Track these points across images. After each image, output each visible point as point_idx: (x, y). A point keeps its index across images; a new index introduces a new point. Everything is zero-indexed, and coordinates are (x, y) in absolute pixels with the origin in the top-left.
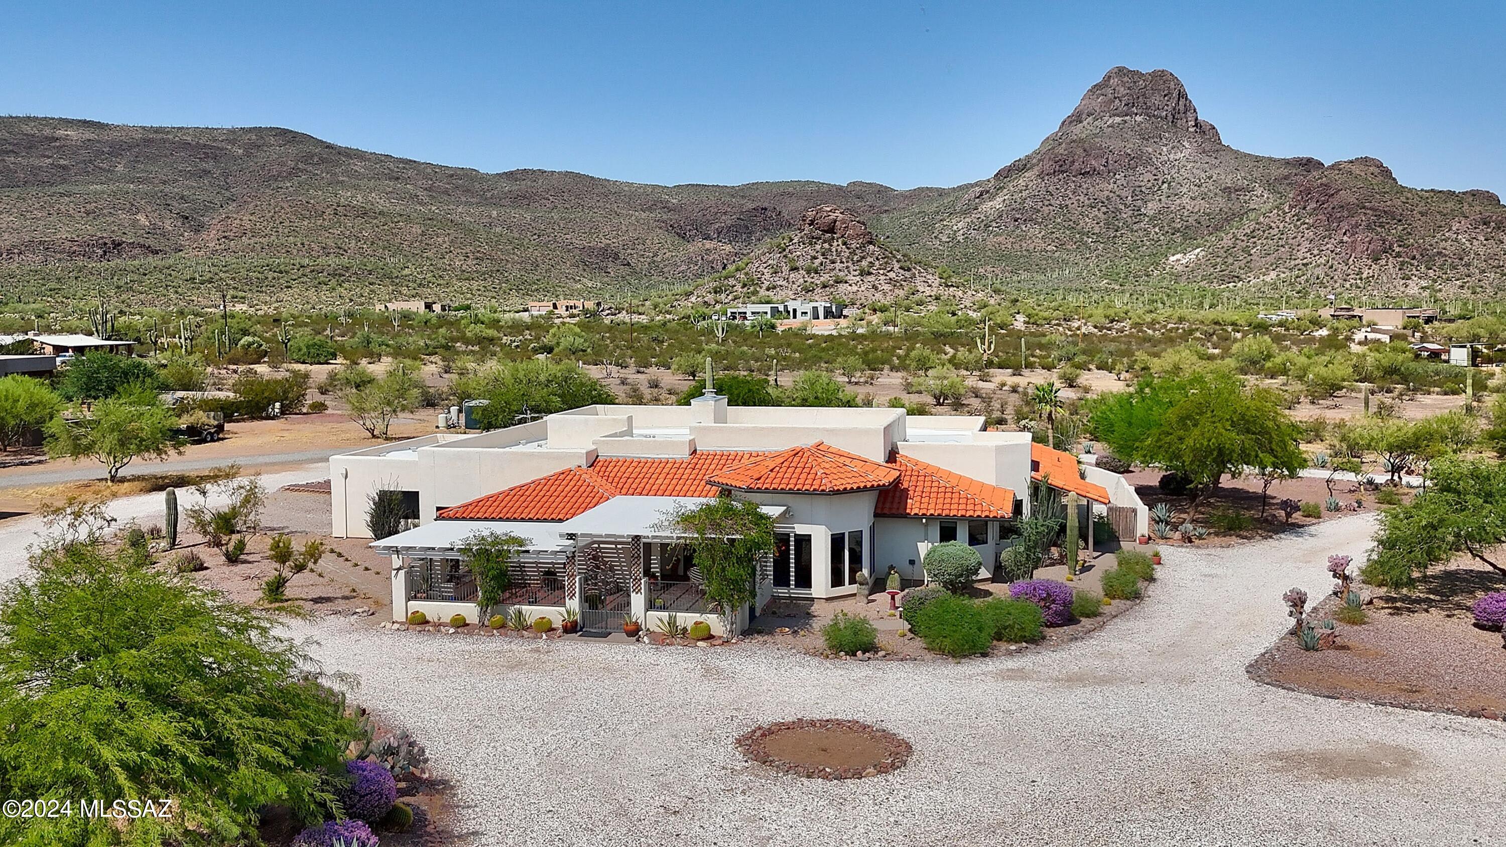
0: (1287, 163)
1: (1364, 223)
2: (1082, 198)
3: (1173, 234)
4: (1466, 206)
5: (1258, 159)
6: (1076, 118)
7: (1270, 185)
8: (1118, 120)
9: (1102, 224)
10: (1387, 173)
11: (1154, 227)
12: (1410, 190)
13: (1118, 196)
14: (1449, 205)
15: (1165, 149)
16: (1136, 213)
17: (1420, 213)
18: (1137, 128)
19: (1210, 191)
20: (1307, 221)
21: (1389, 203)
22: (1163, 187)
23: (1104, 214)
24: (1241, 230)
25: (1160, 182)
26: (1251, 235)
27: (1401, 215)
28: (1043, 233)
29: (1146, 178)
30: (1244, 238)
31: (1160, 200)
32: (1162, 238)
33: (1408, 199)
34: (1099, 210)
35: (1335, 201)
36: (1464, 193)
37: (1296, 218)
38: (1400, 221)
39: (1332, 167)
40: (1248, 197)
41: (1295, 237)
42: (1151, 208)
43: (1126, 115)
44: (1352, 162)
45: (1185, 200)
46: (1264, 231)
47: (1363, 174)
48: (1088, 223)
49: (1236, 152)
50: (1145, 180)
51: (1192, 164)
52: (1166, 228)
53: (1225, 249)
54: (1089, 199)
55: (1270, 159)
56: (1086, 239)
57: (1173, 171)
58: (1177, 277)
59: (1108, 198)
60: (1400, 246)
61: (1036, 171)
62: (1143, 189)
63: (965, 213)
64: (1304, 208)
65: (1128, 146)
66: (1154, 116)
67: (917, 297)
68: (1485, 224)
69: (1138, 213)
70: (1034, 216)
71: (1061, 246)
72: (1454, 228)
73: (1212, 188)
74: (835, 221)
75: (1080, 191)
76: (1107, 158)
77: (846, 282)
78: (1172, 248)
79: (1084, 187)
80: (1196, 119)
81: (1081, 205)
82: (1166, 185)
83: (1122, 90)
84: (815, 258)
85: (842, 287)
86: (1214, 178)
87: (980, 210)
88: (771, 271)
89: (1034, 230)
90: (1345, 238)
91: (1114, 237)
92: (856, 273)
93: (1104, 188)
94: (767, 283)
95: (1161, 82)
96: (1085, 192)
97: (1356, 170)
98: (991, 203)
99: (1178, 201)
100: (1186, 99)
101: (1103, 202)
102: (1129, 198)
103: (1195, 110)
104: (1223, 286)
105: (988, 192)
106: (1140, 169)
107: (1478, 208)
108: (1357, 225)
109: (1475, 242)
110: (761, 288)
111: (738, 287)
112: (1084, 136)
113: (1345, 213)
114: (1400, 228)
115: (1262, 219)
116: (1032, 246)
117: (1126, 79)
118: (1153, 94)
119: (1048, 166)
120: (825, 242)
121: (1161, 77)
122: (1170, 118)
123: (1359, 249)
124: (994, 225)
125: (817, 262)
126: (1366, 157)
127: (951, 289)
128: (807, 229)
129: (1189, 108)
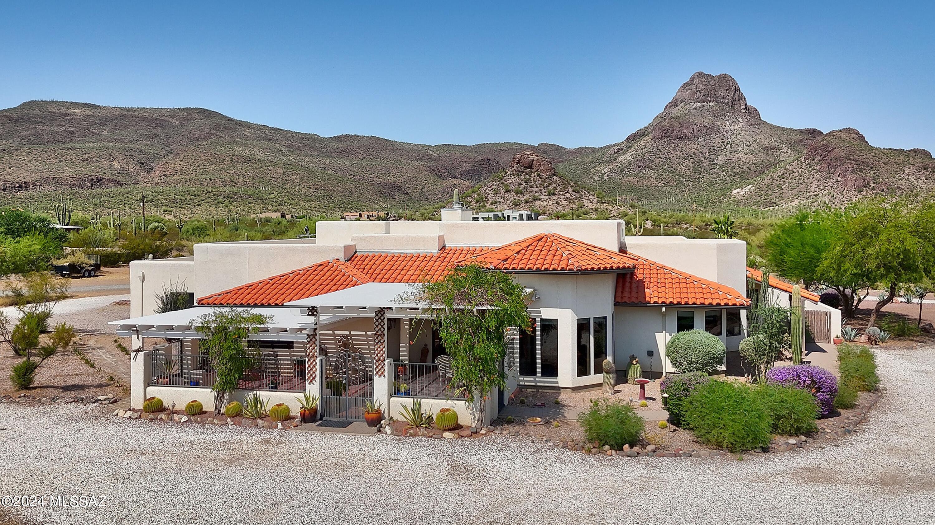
0: (801, 132)
1: (850, 169)
2: (678, 153)
3: (734, 176)
4: (911, 159)
5: (784, 130)
6: (674, 104)
7: (792, 146)
8: (699, 104)
9: (691, 170)
10: (862, 138)
11: (723, 171)
12: (877, 149)
13: (701, 152)
14: (901, 158)
15: (728, 123)
16: (711, 163)
17: (884, 163)
18: (711, 110)
19: (755, 149)
20: (815, 168)
21: (865, 157)
22: (727, 147)
23: (692, 163)
24: (776, 174)
25: (725, 144)
26: (782, 177)
27: (872, 164)
28: (656, 175)
29: (717, 141)
30: (777, 179)
31: (726, 155)
32: (728, 179)
33: (876, 154)
34: (689, 161)
35: (832, 155)
36: (909, 151)
37: (808, 166)
38: (872, 168)
39: (829, 134)
40: (778, 153)
41: (809, 178)
42: (721, 160)
43: (704, 102)
44: (840, 131)
45: (741, 155)
46: (790, 174)
47: (848, 138)
48: (682, 169)
49: (771, 125)
50: (717, 142)
51: (744, 132)
52: (730, 173)
53: (766, 186)
54: (683, 154)
55: (791, 129)
56: (682, 179)
57: (733, 137)
58: (738, 203)
59: (694, 154)
60: (874, 183)
61: (651, 136)
62: (715, 148)
63: (609, 162)
64: (813, 160)
65: (706, 121)
66: (721, 102)
67: (584, 209)
68: (925, 169)
69: (712, 163)
70: (650, 165)
71: (667, 183)
72: (906, 172)
73: (757, 147)
74: (533, 161)
75: (677, 148)
76: (693, 129)
77: (540, 200)
78: (734, 185)
79: (680, 146)
80: (746, 105)
81: (678, 157)
82: (729, 146)
83: (701, 87)
84: (521, 184)
85: (538, 203)
86: (758, 141)
87: (617, 161)
88: (493, 193)
89: (650, 173)
90: (839, 179)
91: (699, 178)
92: (546, 194)
93: (692, 147)
94: (491, 200)
95: (725, 81)
96: (680, 149)
97: (844, 136)
98: (624, 156)
99: (737, 156)
100: (740, 92)
101: (691, 156)
102: (707, 153)
103: (745, 99)
104: (766, 209)
105: (622, 149)
106: (713, 135)
107: (919, 160)
108: (846, 171)
109: (920, 181)
110: (487, 203)
111: (473, 203)
112: (679, 115)
113: (839, 163)
114: (872, 172)
115: (788, 167)
116: (649, 183)
117: (703, 80)
118: (720, 89)
119: (658, 133)
120: (526, 174)
121: (724, 79)
122: (730, 104)
123: (849, 185)
124: (627, 170)
125: (522, 187)
126: (849, 128)
127: (605, 205)
128: (516, 166)
129: (741, 98)
